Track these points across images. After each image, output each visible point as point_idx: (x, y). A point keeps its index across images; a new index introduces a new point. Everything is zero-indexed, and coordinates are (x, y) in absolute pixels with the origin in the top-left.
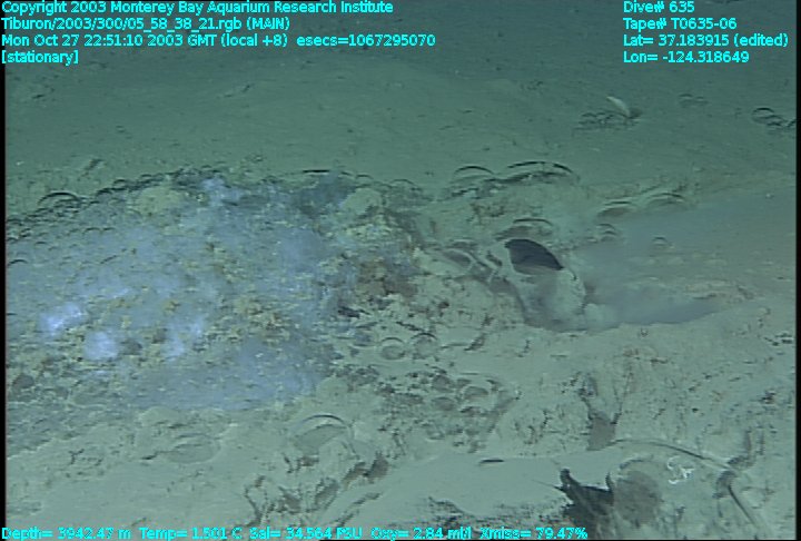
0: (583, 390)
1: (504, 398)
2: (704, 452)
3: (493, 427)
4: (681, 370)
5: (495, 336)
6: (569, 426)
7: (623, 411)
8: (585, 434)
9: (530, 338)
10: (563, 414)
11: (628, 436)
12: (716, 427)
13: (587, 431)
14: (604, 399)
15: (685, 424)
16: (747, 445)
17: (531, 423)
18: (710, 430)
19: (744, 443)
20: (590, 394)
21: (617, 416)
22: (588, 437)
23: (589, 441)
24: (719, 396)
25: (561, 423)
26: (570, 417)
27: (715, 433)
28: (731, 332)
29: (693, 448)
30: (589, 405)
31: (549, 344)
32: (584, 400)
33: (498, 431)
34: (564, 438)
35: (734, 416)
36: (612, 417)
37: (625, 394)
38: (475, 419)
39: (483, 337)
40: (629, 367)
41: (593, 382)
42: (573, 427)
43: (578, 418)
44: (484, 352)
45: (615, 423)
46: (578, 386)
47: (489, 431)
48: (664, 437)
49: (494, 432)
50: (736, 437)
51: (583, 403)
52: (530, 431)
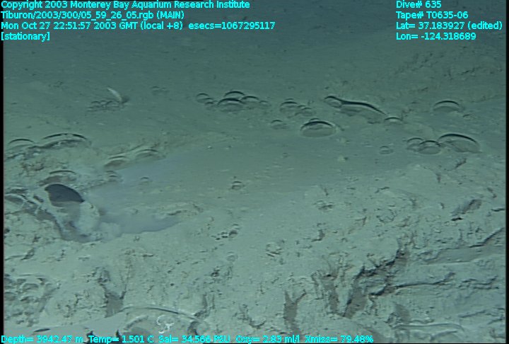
0: (101, 279)
1: (49, 289)
2: (179, 310)
3: (43, 308)
4: (162, 260)
5: (41, 248)
6: (93, 303)
7: (127, 290)
8: (104, 307)
9: (65, 248)
10: (88, 296)
11: (131, 305)
12: (186, 294)
13: (105, 305)
14: (114, 283)
15: (167, 294)
16: (205, 303)
17: (68, 303)
18: (182, 296)
19: (203, 303)
20: (105, 281)
21: (124, 293)
22: (105, 309)
23: (107, 311)
24: (186, 274)
25: (87, 302)
26: (94, 297)
27: (185, 298)
28: (191, 234)
29: (172, 308)
30: (105, 288)
31: (77, 251)
32: (102, 285)
33: (47, 311)
34: (90, 311)
35: (196, 286)
36: (120, 294)
37: (128, 278)
38: (31, 304)
39: (33, 251)
40: (129, 261)
41: (107, 273)
42: (96, 303)
43: (98, 296)
44: (35, 260)
45: (122, 298)
46: (97, 276)
47: (41, 311)
48: (154, 303)
49: (44, 312)
50: (197, 299)
51: (101, 287)
52: (67, 308)
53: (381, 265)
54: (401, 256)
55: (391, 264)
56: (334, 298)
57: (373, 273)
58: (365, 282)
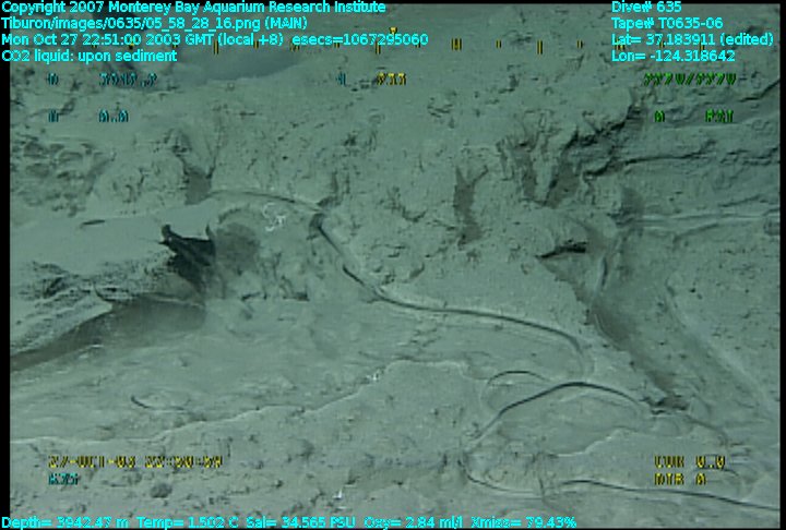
0: (176, 147)
1: (99, 161)
2: (296, 197)
3: (91, 189)
4: (269, 121)
5: (85, 100)
6: (166, 183)
7: (217, 163)
8: (182, 189)
9: (120, 100)
10: (159, 171)
11: (224, 187)
12: (306, 171)
13: (184, 186)
14: (198, 154)
15: (277, 172)
16: (335, 186)
17: (128, 182)
18: (300, 175)
19: (331, 184)
20: (184, 150)
21: (212, 170)
22: (185, 192)
23: (187, 195)
24: (307, 143)
25: (157, 179)
26: (167, 174)
27: (304, 177)
28: (313, 81)
29: (287, 194)
30: (183, 161)
31: (140, 104)
32: (178, 156)
33: (96, 192)
34: (162, 194)
35: (320, 160)
36: (207, 171)
37: (218, 147)
38: (73, 182)
39: (72, 102)
40: (219, 121)
41: (186, 138)
42: (170, 182)
43: (173, 173)
44: (76, 116)
45: (210, 176)
46: (171, 143)
47: (88, 193)
48: (258, 186)
49: (92, 194)
50: (324, 180)
51: (177, 159)
52: (128, 190)
53: (603, 130)
54: (634, 115)
55: (620, 126)
56: (530, 178)
57: (590, 141)
58: (579, 154)
